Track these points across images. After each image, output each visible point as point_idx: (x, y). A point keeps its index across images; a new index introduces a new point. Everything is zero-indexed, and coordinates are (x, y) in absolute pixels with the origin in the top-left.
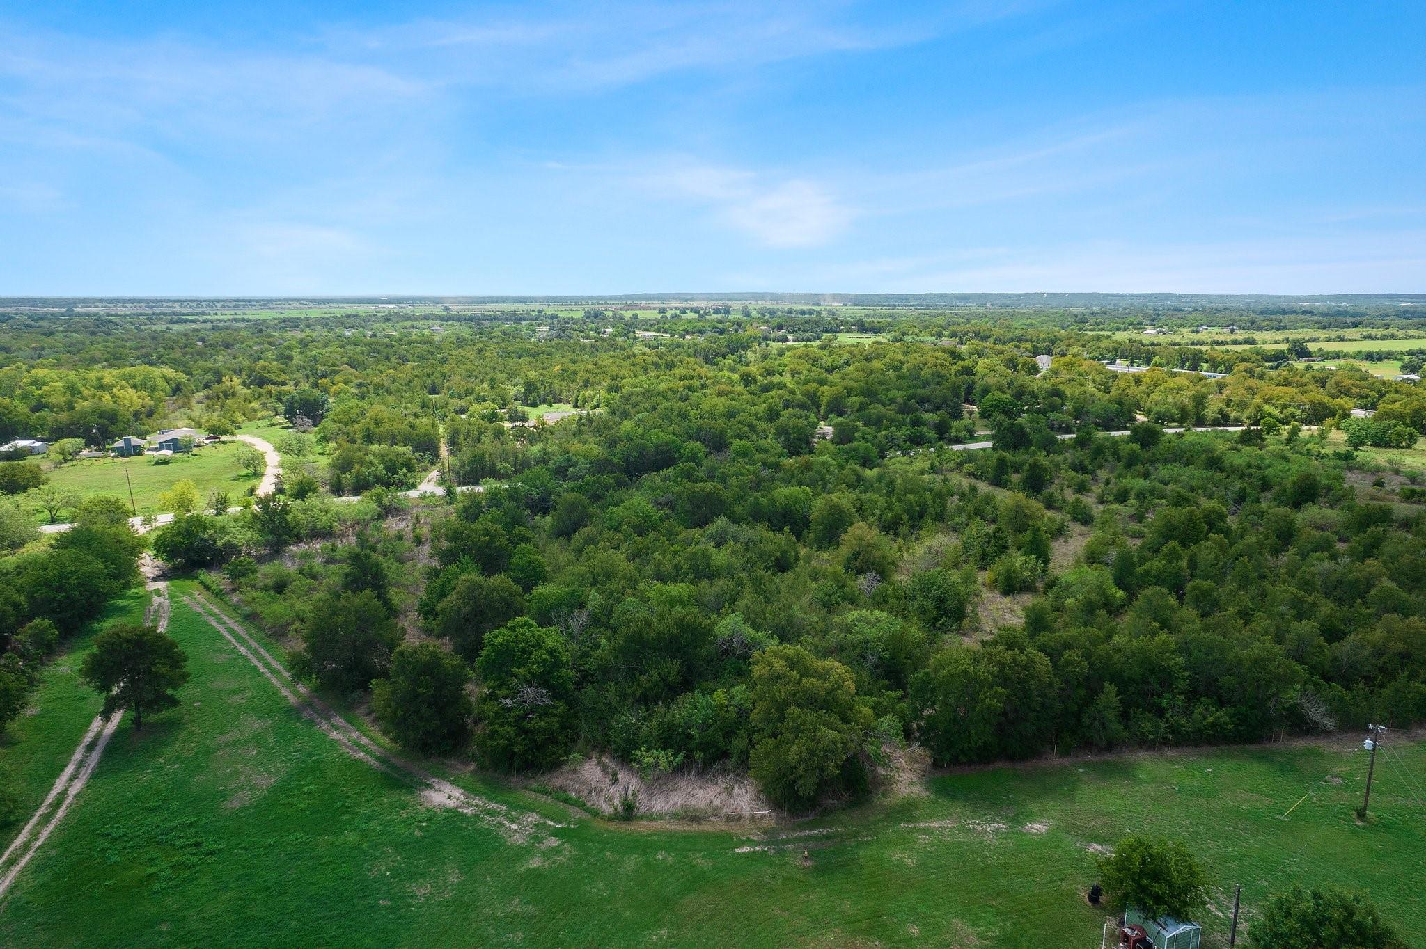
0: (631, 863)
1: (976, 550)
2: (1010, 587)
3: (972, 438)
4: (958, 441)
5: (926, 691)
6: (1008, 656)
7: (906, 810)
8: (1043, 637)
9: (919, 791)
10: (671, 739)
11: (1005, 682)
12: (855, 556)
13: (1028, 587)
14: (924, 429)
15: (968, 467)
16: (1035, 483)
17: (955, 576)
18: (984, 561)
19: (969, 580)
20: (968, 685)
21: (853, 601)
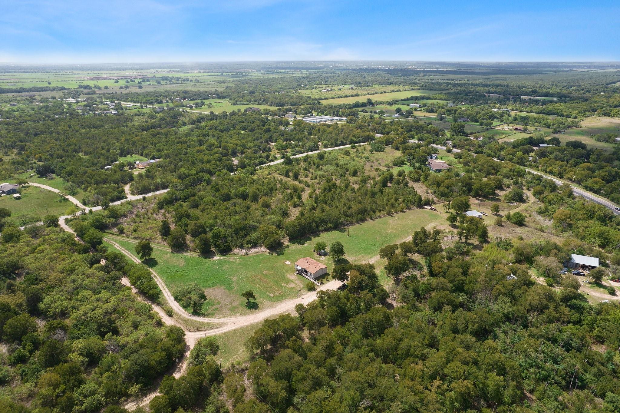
0: (251, 259)
1: (286, 198)
2: (295, 206)
3: (276, 158)
4: (272, 161)
5: (287, 228)
6: (299, 221)
7: (288, 246)
8: (303, 217)
9: (288, 244)
10: (249, 242)
11: (299, 225)
12: (263, 204)
13: (298, 205)
14: (263, 159)
15: (278, 172)
16: (296, 177)
17: (284, 205)
18: (288, 200)
19: (287, 206)
20: (293, 226)
21: (267, 214)
